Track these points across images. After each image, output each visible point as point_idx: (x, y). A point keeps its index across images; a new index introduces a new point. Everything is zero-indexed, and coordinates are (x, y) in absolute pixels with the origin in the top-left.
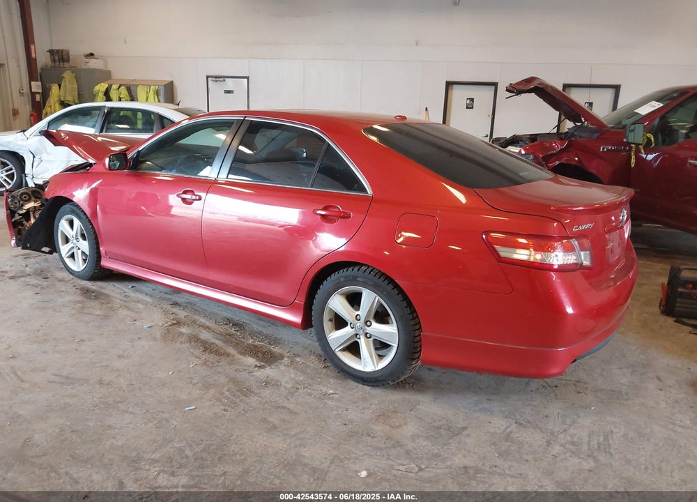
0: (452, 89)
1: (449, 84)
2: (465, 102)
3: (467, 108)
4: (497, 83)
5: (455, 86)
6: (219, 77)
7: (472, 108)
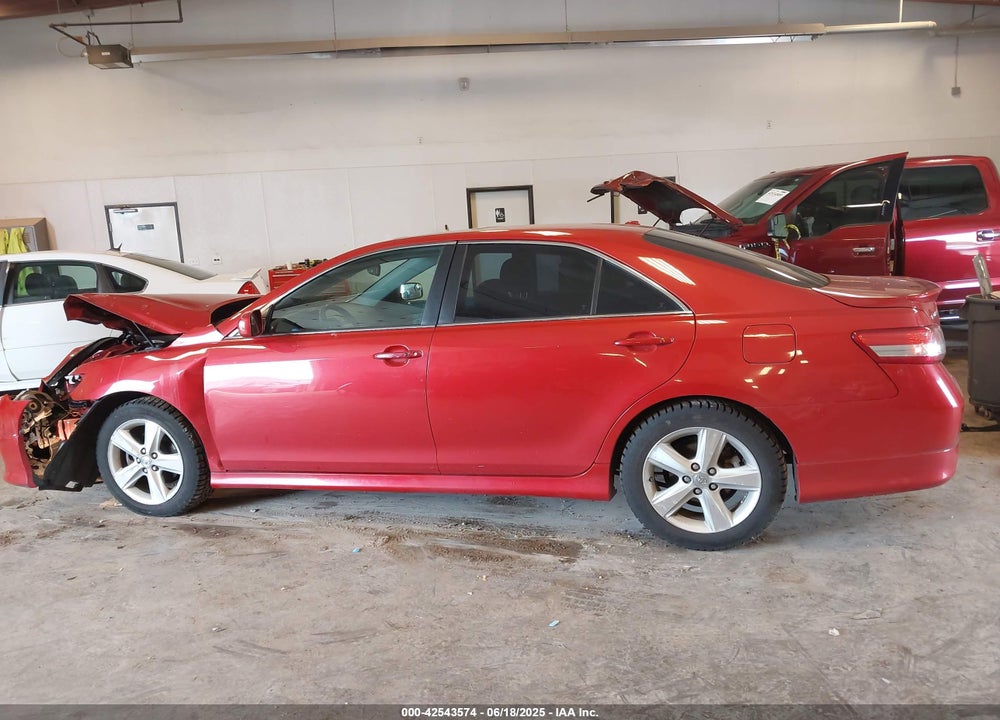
0: (475, 198)
1: (471, 192)
2: (493, 214)
3: (498, 221)
4: (531, 186)
5: (478, 195)
6: (122, 208)
7: (504, 221)
